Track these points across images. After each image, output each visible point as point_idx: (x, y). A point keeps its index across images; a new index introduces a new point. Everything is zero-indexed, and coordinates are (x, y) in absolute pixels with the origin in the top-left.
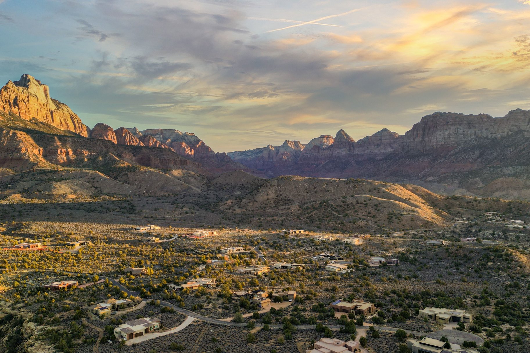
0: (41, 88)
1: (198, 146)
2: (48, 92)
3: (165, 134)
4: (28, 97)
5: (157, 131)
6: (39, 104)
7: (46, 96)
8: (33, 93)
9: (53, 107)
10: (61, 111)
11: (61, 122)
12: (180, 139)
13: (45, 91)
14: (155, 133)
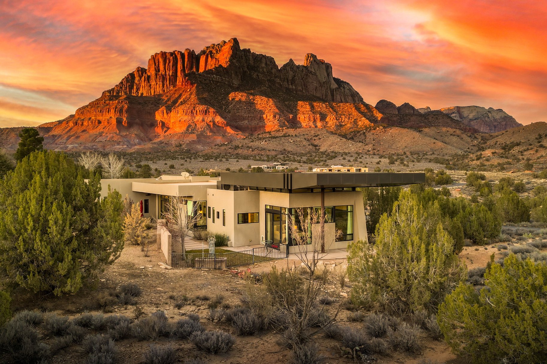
0: (324, 66)
3: (463, 112)
4: (307, 75)
6: (318, 82)
7: (328, 75)
8: (313, 71)
9: (334, 86)
10: (343, 90)
13: (328, 69)
14: (452, 112)
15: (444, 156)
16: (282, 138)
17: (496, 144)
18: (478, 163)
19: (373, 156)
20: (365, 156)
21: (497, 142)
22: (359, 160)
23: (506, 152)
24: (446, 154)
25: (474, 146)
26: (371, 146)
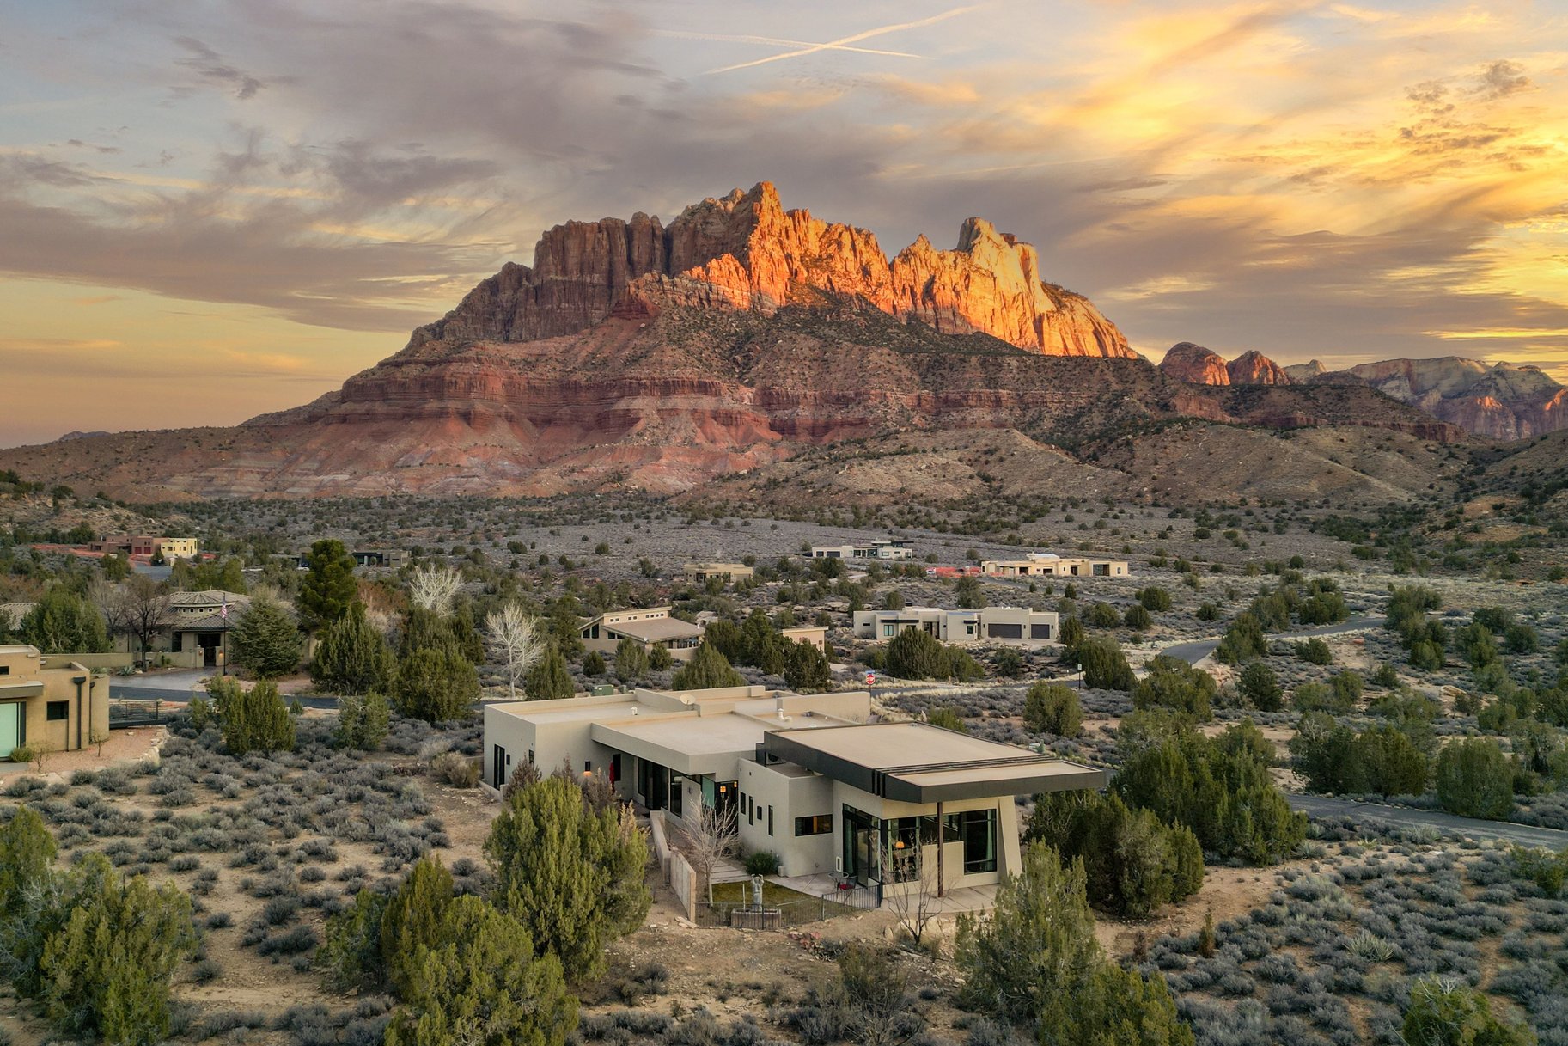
0: (1014, 255)
1: (1548, 406)
2: (1033, 264)
3: (1422, 374)
4: (968, 277)
5: (1391, 366)
6: (998, 296)
7: (1027, 275)
8: (985, 266)
9: (1044, 305)
10: (1068, 317)
11: (1065, 346)
12: (1479, 388)
13: (1025, 261)
14: (1386, 375)
15: (1356, 510)
16: (897, 458)
17: (1512, 474)
18: (1450, 536)
19: (1152, 510)
20: (1129, 510)
21: (1515, 468)
22: (1113, 524)
23: (1533, 503)
24: (1365, 505)
25: (1447, 479)
26: (1146, 479)
